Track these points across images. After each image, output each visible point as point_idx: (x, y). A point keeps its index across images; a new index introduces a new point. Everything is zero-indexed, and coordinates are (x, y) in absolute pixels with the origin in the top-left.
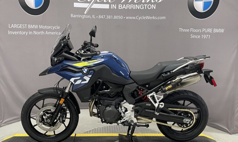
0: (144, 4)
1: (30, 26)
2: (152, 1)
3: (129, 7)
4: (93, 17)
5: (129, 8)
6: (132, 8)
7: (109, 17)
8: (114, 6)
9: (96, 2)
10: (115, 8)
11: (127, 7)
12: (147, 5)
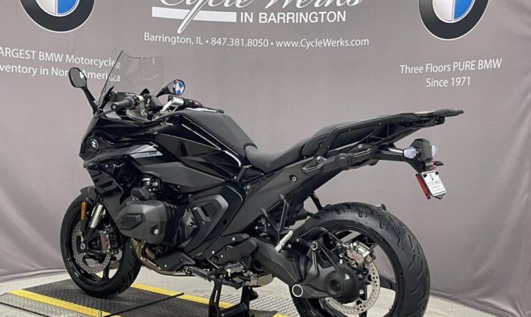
0: (318, 10)
1: (45, 56)
2: (339, 4)
3: (283, 18)
4: (199, 40)
5: (284, 22)
6: (291, 20)
7: (236, 42)
8: (248, 17)
9: (205, 7)
10: (251, 21)
11: (279, 18)
12: (325, 12)
